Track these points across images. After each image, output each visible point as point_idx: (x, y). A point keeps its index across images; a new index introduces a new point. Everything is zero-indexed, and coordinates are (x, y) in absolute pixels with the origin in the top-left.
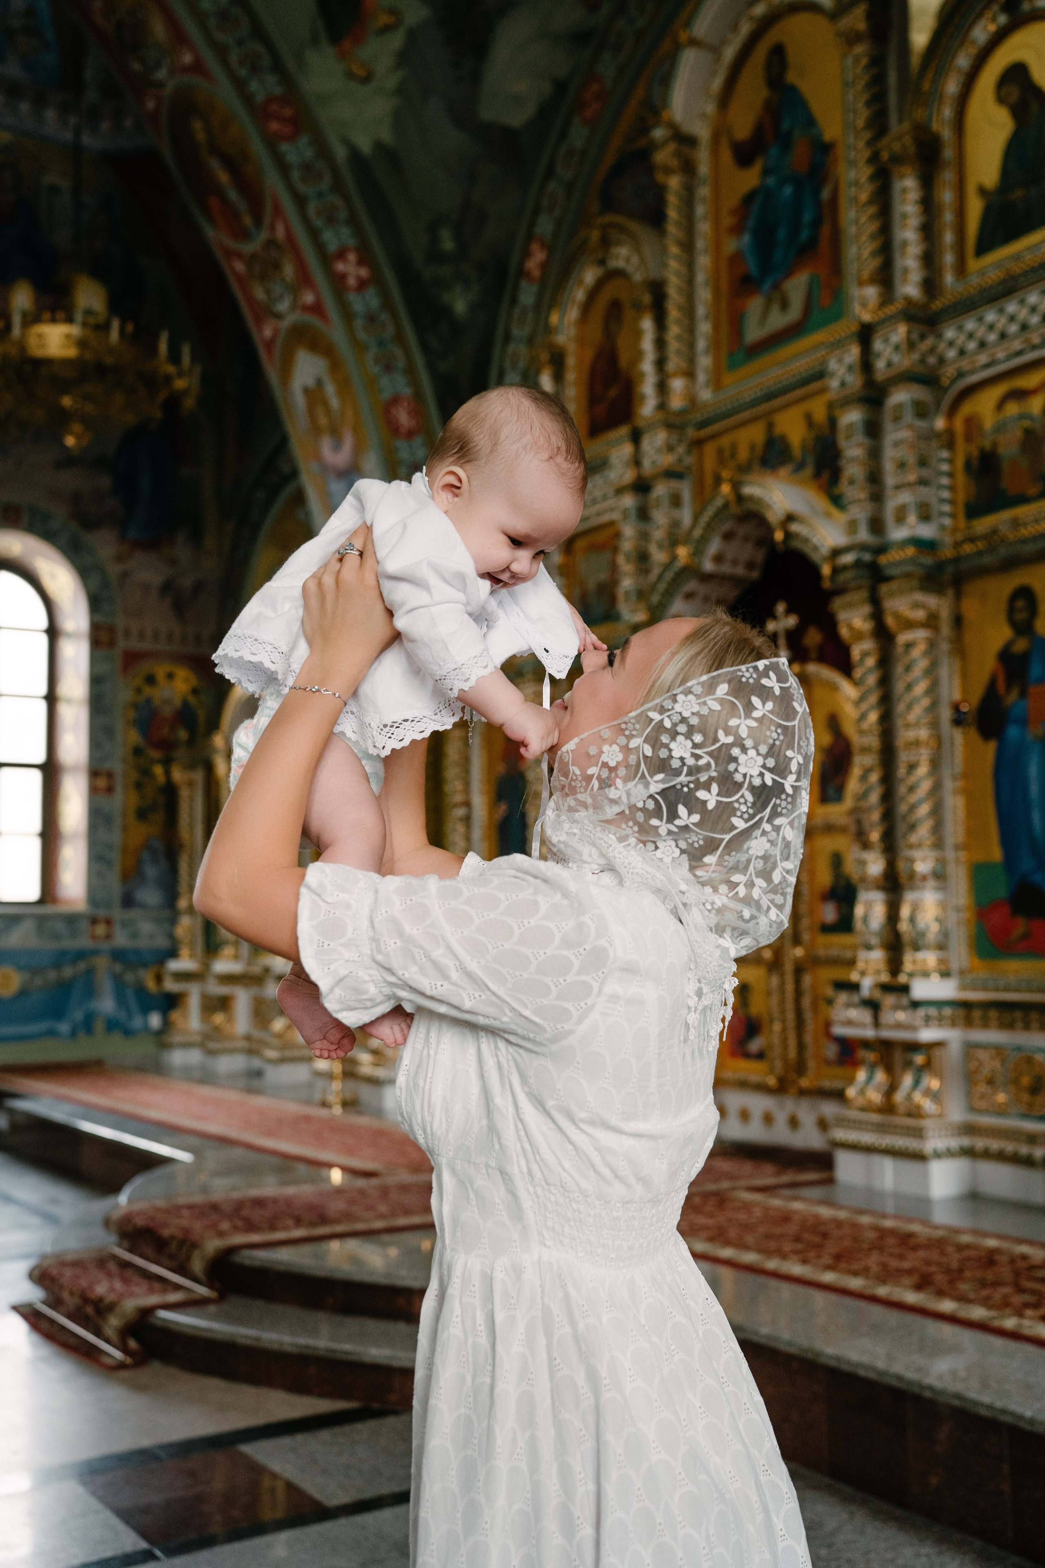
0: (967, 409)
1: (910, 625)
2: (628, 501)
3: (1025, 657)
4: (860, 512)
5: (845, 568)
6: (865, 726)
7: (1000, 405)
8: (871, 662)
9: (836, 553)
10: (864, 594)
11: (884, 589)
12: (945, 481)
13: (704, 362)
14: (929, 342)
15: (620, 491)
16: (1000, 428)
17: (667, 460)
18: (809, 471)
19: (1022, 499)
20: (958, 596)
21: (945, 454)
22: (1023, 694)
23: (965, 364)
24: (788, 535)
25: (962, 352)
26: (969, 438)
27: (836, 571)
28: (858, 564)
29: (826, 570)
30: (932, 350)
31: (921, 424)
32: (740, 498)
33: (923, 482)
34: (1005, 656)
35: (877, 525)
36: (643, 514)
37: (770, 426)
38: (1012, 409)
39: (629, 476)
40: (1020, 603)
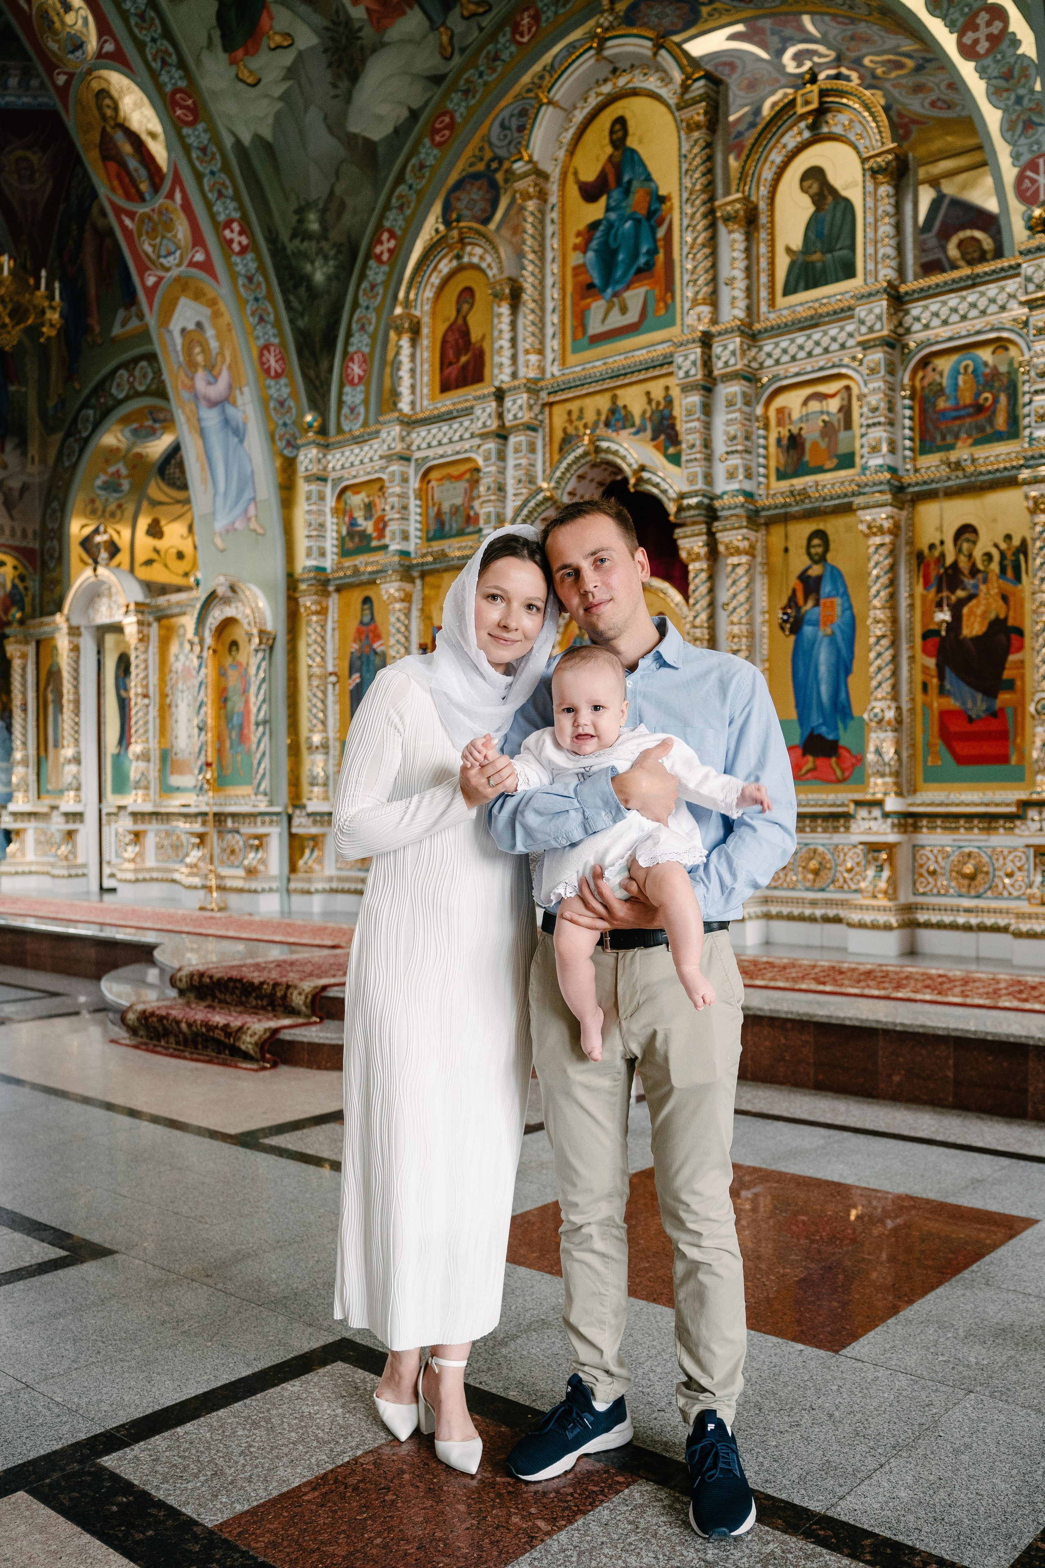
0: (780, 401)
1: (738, 552)
2: (491, 445)
3: (819, 579)
4: (698, 469)
5: (689, 507)
6: (698, 622)
7: (805, 403)
8: (703, 576)
9: (682, 496)
10: (703, 528)
11: (717, 524)
12: (762, 451)
13: (553, 344)
14: (754, 351)
15: (484, 436)
16: (805, 418)
17: (526, 416)
18: (649, 433)
19: (821, 470)
20: (768, 533)
21: (762, 432)
22: (817, 604)
23: (780, 370)
24: (640, 480)
25: (777, 362)
26: (780, 423)
27: (680, 509)
28: (699, 505)
29: (672, 508)
30: (754, 359)
31: (747, 409)
32: (598, 450)
33: (747, 451)
34: (803, 577)
35: (708, 478)
36: (502, 456)
37: (614, 398)
38: (814, 406)
39: (493, 424)
40: (816, 541)
